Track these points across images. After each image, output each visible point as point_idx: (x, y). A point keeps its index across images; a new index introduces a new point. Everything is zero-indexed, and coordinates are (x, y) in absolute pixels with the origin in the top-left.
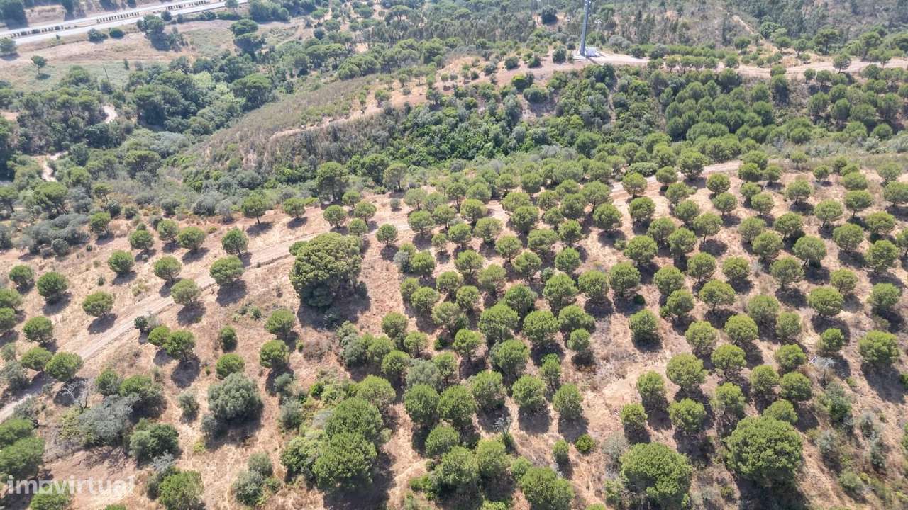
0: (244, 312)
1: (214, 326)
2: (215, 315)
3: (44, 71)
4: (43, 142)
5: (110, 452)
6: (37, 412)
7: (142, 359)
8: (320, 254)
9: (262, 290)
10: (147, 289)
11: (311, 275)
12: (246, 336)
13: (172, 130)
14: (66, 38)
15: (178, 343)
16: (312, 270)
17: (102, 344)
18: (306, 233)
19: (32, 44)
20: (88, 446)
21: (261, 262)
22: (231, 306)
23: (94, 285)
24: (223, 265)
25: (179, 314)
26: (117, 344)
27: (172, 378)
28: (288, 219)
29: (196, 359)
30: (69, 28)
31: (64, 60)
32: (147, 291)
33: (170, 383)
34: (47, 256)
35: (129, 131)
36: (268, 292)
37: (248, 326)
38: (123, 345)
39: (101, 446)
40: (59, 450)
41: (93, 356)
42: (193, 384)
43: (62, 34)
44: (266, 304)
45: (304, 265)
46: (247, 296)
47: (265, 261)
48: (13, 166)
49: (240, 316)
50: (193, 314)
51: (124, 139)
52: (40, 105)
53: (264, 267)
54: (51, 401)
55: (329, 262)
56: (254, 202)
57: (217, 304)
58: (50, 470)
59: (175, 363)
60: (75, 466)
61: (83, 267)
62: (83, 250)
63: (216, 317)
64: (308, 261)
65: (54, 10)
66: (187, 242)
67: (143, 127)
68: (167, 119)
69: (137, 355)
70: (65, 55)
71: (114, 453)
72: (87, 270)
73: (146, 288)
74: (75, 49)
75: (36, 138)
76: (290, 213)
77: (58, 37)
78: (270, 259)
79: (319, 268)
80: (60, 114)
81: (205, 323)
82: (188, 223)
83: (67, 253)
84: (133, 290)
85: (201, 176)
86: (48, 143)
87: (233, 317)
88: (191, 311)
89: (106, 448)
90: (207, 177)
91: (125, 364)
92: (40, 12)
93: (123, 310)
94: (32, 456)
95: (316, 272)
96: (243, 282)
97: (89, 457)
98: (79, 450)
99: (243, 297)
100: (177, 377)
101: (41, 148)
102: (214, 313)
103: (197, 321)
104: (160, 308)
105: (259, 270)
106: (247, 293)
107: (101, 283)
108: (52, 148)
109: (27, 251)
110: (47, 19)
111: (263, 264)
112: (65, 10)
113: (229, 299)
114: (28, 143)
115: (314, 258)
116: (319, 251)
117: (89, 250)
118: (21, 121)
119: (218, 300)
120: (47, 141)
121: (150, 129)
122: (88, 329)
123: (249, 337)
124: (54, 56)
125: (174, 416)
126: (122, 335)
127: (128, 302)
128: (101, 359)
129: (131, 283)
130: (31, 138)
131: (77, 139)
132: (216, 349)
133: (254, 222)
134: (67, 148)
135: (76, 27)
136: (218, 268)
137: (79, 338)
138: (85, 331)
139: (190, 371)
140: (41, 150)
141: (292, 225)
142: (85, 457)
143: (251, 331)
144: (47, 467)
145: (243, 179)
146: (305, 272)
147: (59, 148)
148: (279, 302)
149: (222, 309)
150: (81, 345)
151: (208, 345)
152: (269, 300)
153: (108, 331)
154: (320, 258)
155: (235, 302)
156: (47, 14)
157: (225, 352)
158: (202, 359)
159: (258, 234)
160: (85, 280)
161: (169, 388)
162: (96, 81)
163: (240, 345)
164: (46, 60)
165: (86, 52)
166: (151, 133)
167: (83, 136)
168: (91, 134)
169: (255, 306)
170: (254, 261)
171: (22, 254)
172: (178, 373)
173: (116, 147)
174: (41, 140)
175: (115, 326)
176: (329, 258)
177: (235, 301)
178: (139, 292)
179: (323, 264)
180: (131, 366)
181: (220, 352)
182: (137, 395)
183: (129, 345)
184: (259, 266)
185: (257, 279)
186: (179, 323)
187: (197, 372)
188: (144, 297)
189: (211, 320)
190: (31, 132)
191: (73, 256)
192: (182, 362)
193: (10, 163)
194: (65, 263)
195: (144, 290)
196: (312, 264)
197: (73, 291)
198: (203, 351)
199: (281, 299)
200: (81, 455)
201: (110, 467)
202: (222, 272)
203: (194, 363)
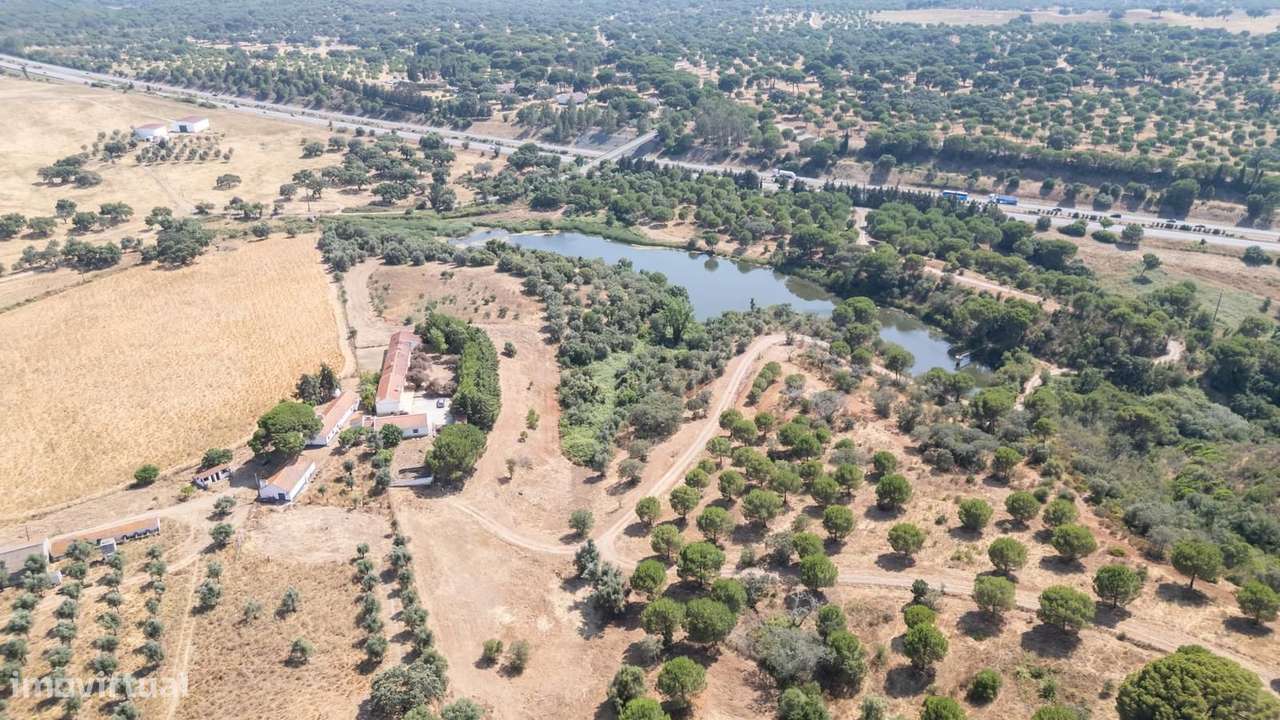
0: (1037, 675)
1: (988, 658)
2: (1004, 647)
3: (1149, 274)
4: (1061, 349)
5: (771, 687)
6: (766, 595)
7: (887, 626)
8: (1190, 682)
9: (1090, 669)
10: (970, 562)
11: (1150, 700)
12: (1010, 704)
13: (1237, 409)
14: (1214, 246)
15: (920, 639)
16: (1158, 695)
17: (874, 580)
18: (1242, 649)
19: (1165, 241)
20: (763, 664)
21: (1129, 635)
22: (1032, 655)
23: (932, 516)
24: (1062, 599)
25: (970, 614)
26: (884, 592)
27: (890, 673)
28: (1234, 610)
29: (931, 676)
30: (1232, 236)
31: (1187, 271)
32: (968, 563)
33: (883, 675)
34: (927, 461)
35: (1176, 383)
36: (1094, 680)
37: (1023, 696)
38: (886, 598)
39: (771, 674)
40: (742, 644)
41: (855, 586)
42: (900, 700)
43: (1211, 239)
44: (1074, 690)
45: (1153, 678)
46: (1063, 660)
47: (1137, 638)
48: (1008, 359)
49: (1028, 676)
50: (982, 626)
51: (1161, 390)
52: (1091, 307)
53: (1126, 644)
54: (784, 595)
55: (1194, 705)
56: (1199, 553)
57: (1019, 639)
58: (721, 654)
59: (907, 661)
60: (738, 669)
61: (945, 494)
62: (964, 478)
63: (1002, 652)
64: (1164, 678)
65: (1231, 210)
66: (1062, 541)
67: (1200, 387)
68: (1244, 393)
69: (887, 619)
70: (1194, 265)
71: (772, 691)
72: (944, 500)
73: (970, 558)
74: (1212, 263)
75: (1057, 341)
76: (1243, 604)
77: (1203, 242)
78: (1147, 642)
79: (1168, 700)
80: (1105, 327)
81: (982, 648)
82: (1101, 524)
83: (947, 471)
84: (958, 552)
85: (1201, 484)
86: (1065, 353)
87: (1018, 669)
88: (983, 621)
89: (772, 679)
90: (1207, 490)
91: (868, 619)
92: (1211, 207)
93: (926, 563)
94: (713, 625)
95: (1161, 702)
96: (1079, 640)
97: (753, 674)
98: (754, 659)
99: (1058, 657)
100: (896, 677)
101: (1054, 354)
102: (1005, 646)
103: (978, 639)
104: (957, 591)
105: (1115, 643)
106: (1066, 657)
107: (939, 522)
108: (1064, 360)
109: (917, 445)
110: (1216, 217)
111: (1130, 640)
112: (1247, 214)
113: (1038, 645)
114: (1044, 343)
115: (1175, 681)
116: (1193, 677)
117: (968, 481)
118: (1056, 317)
119: (1026, 636)
120: (1066, 350)
121: (1207, 394)
122: (880, 557)
123: (1011, 709)
124: (1177, 262)
125: (849, 713)
126: (898, 587)
127: (939, 560)
128: (857, 594)
129: (964, 543)
130: (1052, 339)
131: (1099, 363)
132: (962, 686)
133: (1183, 581)
134: (1080, 368)
135: (1242, 237)
136: (1054, 596)
137: (865, 558)
138: (874, 557)
139: (912, 683)
140: (1051, 357)
141: (1233, 624)
142: (751, 670)
143: (1021, 705)
144: (722, 649)
145: (1250, 521)
146: (1145, 688)
147: (1072, 364)
148: (1094, 702)
149: (1019, 649)
150: (858, 567)
151: (958, 675)
152: (1085, 689)
153: (892, 573)
154: (1184, 689)
155: (1041, 655)
156: (1219, 212)
157: (966, 699)
158: (938, 683)
159: (1170, 600)
160: (930, 508)
161: (877, 681)
162: (1196, 309)
163: (991, 707)
164: (1161, 263)
165: (1224, 271)
166: (1204, 399)
167: (1109, 363)
168: (1121, 365)
169: (1057, 681)
170: (1121, 627)
171: (912, 445)
172: (899, 674)
173: (1141, 394)
174: (1060, 345)
175: (903, 573)
176: (1200, 699)
177: (1042, 653)
178: (959, 559)
179: (1181, 699)
180: (871, 625)
181: (963, 694)
182: (835, 654)
183: (891, 603)
184: (1122, 638)
185: (1100, 651)
186: (958, 623)
187: (916, 692)
188: (957, 567)
189: (992, 650)
190: (1056, 332)
191: (948, 477)
192: (915, 666)
193: (1007, 354)
194: (933, 479)
195: (966, 560)
196: (1166, 687)
197: (910, 510)
198: (946, 675)
199: (1101, 702)
200: (752, 665)
201: (756, 701)
202: (1054, 604)
203: (925, 678)
